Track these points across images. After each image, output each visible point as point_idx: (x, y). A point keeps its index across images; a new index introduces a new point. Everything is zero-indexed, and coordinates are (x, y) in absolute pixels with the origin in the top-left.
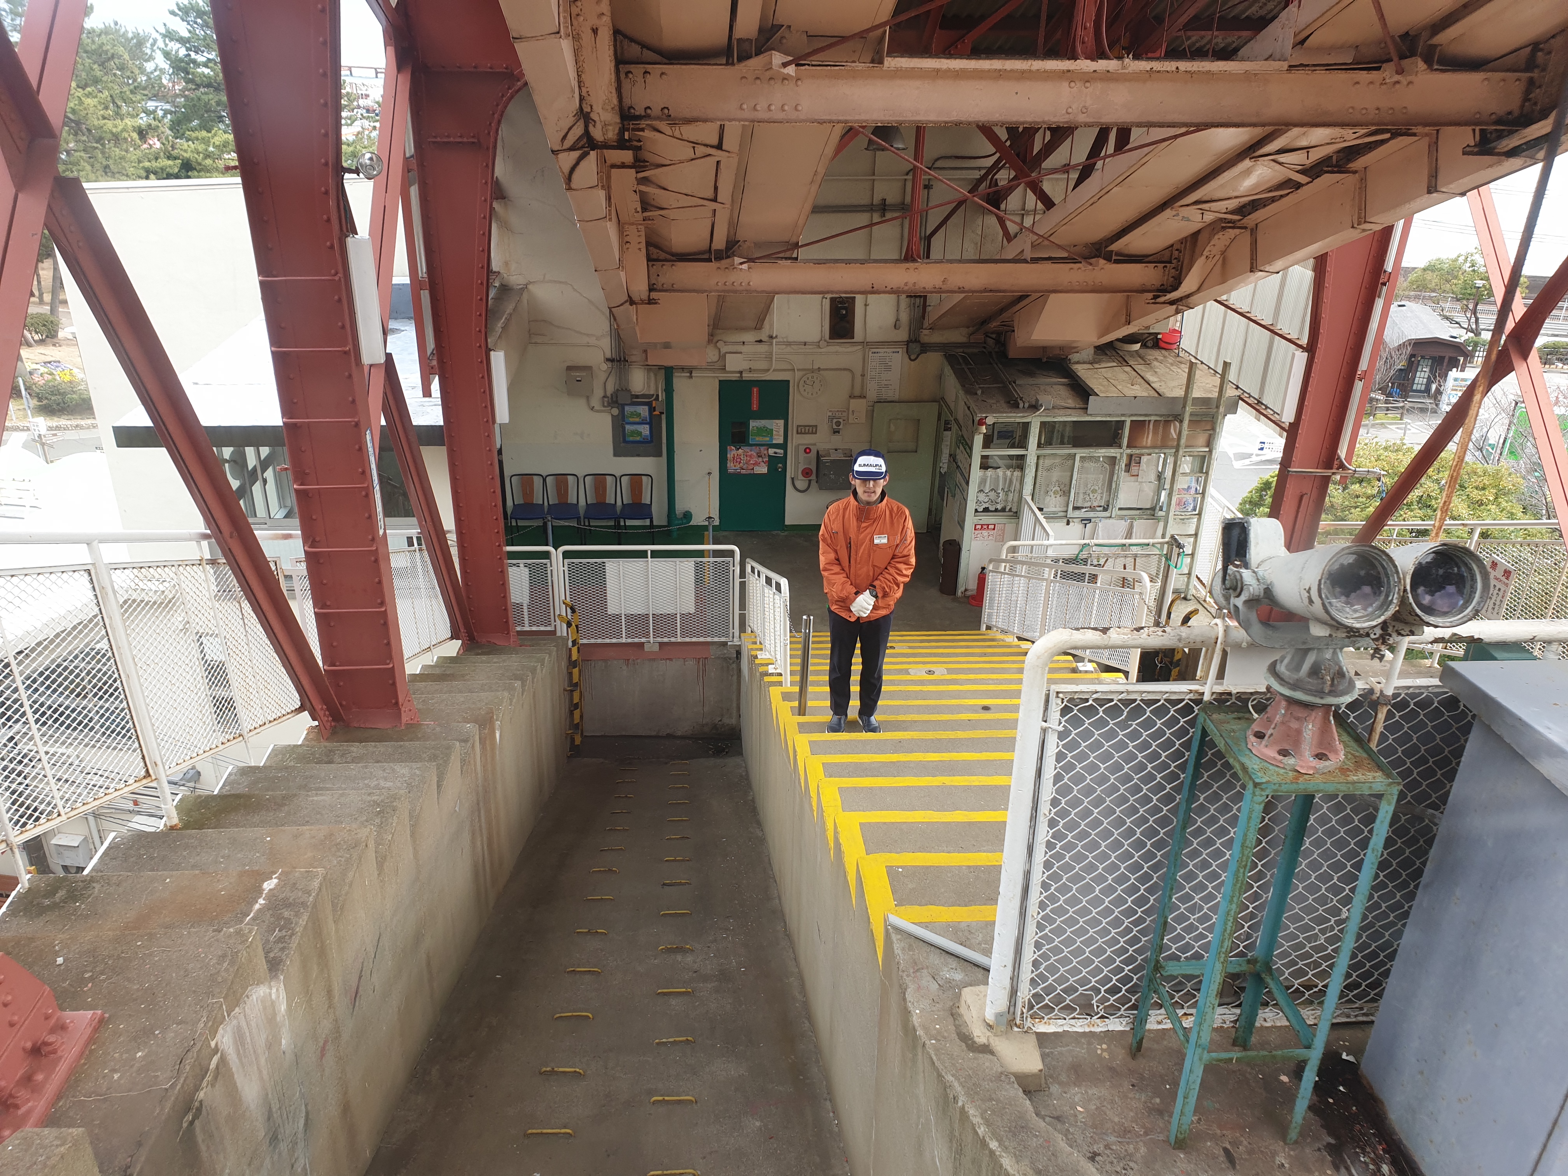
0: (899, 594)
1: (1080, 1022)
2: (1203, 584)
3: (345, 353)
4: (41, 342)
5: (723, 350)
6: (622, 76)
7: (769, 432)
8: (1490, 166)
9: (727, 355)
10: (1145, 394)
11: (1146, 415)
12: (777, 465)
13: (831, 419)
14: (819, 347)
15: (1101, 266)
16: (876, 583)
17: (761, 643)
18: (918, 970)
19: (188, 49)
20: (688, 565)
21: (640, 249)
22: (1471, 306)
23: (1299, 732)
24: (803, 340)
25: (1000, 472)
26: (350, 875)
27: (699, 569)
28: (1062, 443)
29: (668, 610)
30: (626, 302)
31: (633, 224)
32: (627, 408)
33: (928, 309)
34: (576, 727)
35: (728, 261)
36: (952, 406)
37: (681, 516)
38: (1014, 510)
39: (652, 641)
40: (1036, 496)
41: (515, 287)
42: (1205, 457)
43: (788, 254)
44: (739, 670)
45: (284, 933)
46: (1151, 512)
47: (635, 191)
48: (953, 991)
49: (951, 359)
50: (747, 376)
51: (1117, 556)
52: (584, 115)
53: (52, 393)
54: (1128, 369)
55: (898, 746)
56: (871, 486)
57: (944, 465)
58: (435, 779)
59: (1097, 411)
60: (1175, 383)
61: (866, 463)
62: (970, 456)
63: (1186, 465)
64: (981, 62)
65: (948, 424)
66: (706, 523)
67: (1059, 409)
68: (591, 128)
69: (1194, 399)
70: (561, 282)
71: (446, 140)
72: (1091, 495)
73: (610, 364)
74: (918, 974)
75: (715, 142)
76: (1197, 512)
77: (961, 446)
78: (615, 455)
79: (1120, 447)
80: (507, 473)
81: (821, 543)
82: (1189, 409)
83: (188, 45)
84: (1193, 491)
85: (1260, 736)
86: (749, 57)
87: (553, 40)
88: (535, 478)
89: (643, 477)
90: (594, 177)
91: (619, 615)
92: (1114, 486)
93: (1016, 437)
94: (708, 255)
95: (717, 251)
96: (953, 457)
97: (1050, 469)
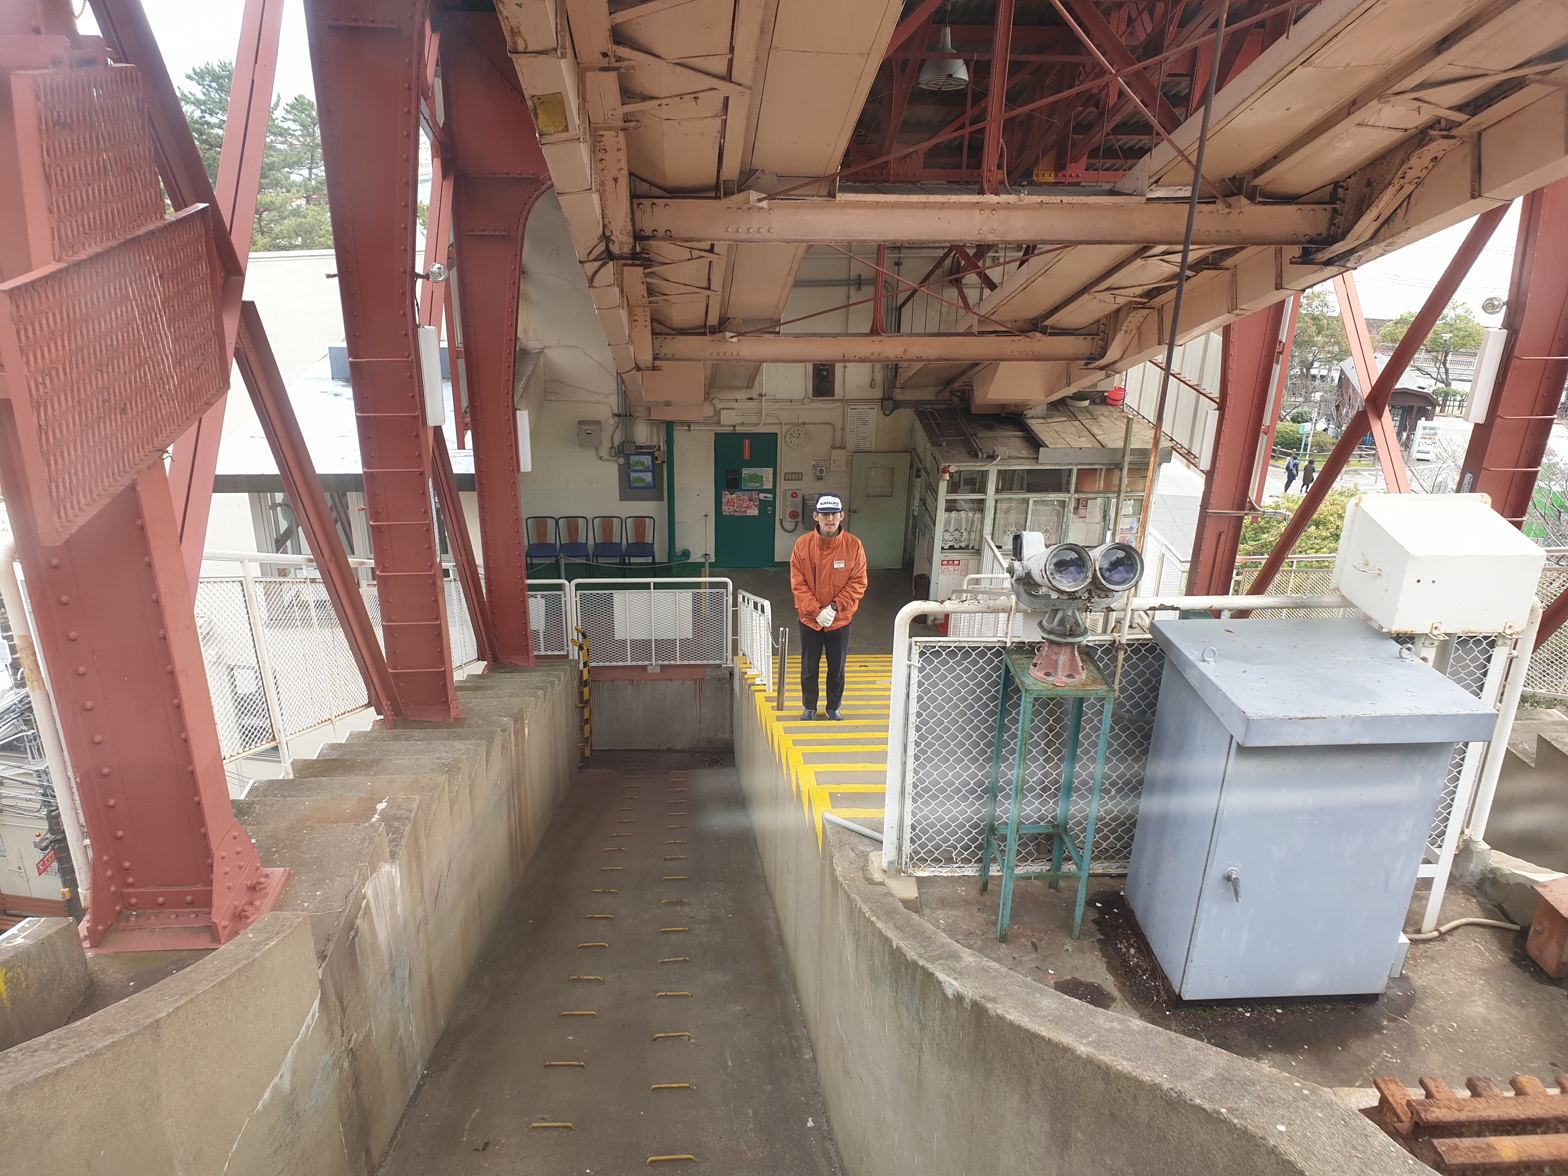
1: (945, 870)
3: (414, 417)
5: (718, 407)
6: (635, 206)
7: (760, 479)
8: (1316, 272)
9: (722, 411)
10: (1090, 446)
11: (1091, 464)
12: (767, 508)
13: (815, 467)
14: (803, 404)
15: (1037, 338)
16: (836, 599)
17: (749, 663)
18: (842, 846)
19: (203, 111)
20: (686, 596)
21: (646, 327)
22: (1440, 358)
23: (1057, 662)
24: (789, 397)
25: (963, 514)
26: (434, 807)
27: (696, 598)
28: (1022, 488)
29: (669, 636)
30: (633, 369)
31: (640, 306)
32: (632, 458)
33: (900, 370)
34: (587, 740)
35: (721, 334)
36: (921, 455)
37: (681, 554)
38: (976, 547)
39: (654, 664)
40: (996, 535)
41: (532, 351)
42: (1143, 500)
43: (772, 330)
44: (732, 690)
45: (395, 836)
47: (643, 283)
48: (865, 856)
49: (920, 415)
50: (739, 429)
52: (606, 238)
54: (1077, 423)
55: (854, 729)
57: (916, 508)
58: (485, 752)
59: (1047, 461)
60: (1115, 435)
61: (826, 502)
62: (936, 500)
63: (1128, 507)
64: (910, 196)
65: (919, 472)
66: (703, 560)
67: (1014, 458)
68: (611, 246)
69: (1132, 449)
70: (572, 347)
71: (481, 233)
73: (617, 419)
74: (842, 848)
75: (708, 248)
77: (929, 492)
78: (621, 500)
79: (1068, 491)
80: (524, 516)
82: (1127, 459)
83: (203, 107)
84: (1134, 530)
85: (1035, 665)
86: (733, 194)
87: (586, 193)
88: (549, 520)
89: (647, 519)
90: (611, 279)
91: (625, 641)
92: (1064, 527)
93: (977, 483)
94: (703, 330)
95: (711, 327)
96: (923, 501)
97: (1007, 511)
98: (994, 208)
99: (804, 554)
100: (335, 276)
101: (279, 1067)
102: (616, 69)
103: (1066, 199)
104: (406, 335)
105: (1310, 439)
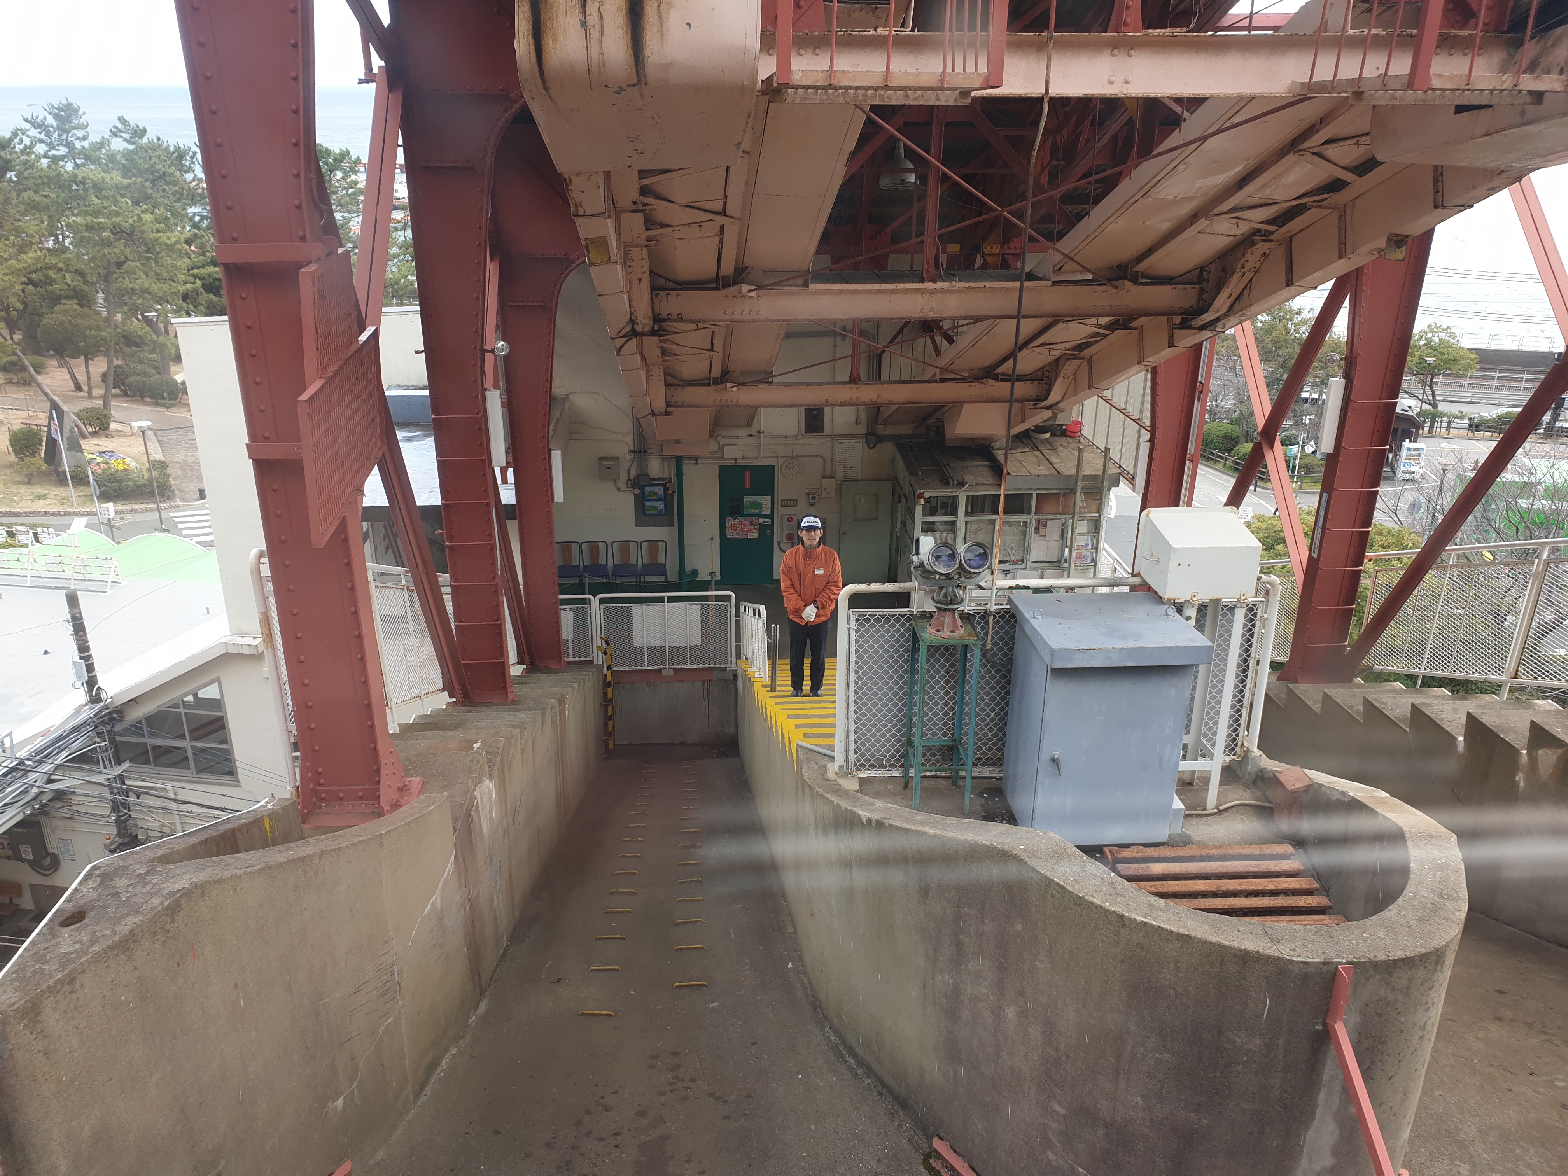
1: (878, 772)
3: (482, 460)
4: (94, 434)
5: (722, 443)
6: (655, 298)
7: (759, 506)
9: (726, 447)
10: (1048, 473)
11: (1049, 489)
12: (766, 531)
13: (808, 494)
14: (797, 439)
15: (991, 384)
16: (818, 599)
17: (751, 663)
18: (809, 759)
20: (695, 608)
21: (660, 380)
22: (1429, 381)
23: (944, 622)
24: (784, 434)
27: (704, 611)
28: (983, 511)
29: (681, 643)
30: (648, 414)
31: (655, 365)
32: (646, 489)
33: (879, 411)
34: (610, 734)
35: (723, 385)
36: (901, 482)
37: (690, 573)
39: (668, 668)
41: (560, 397)
42: (1096, 520)
43: (764, 380)
44: (736, 689)
45: (490, 764)
46: (1057, 564)
47: (658, 347)
48: (824, 768)
49: (900, 447)
50: (741, 462)
53: (110, 481)
54: (1038, 453)
57: (898, 530)
59: (1009, 487)
60: (1070, 463)
62: (914, 523)
63: (1082, 527)
65: (900, 497)
66: (709, 577)
67: (980, 485)
68: (635, 326)
69: (1084, 476)
70: (595, 394)
71: (521, 304)
72: (1010, 552)
73: (633, 455)
74: (809, 762)
76: (1093, 563)
77: (908, 515)
78: (637, 525)
79: (1029, 514)
82: (1080, 484)
84: (1088, 546)
85: (930, 625)
86: (729, 286)
87: (619, 294)
88: (573, 545)
89: (659, 543)
90: (634, 349)
91: (643, 648)
92: (1027, 544)
93: (950, 507)
94: (707, 381)
95: (715, 379)
96: (904, 524)
97: (977, 531)
98: (933, 292)
99: (791, 564)
100: (422, 352)
101: (435, 893)
102: (643, 211)
103: (988, 285)
104: (476, 396)
105: (1298, 461)
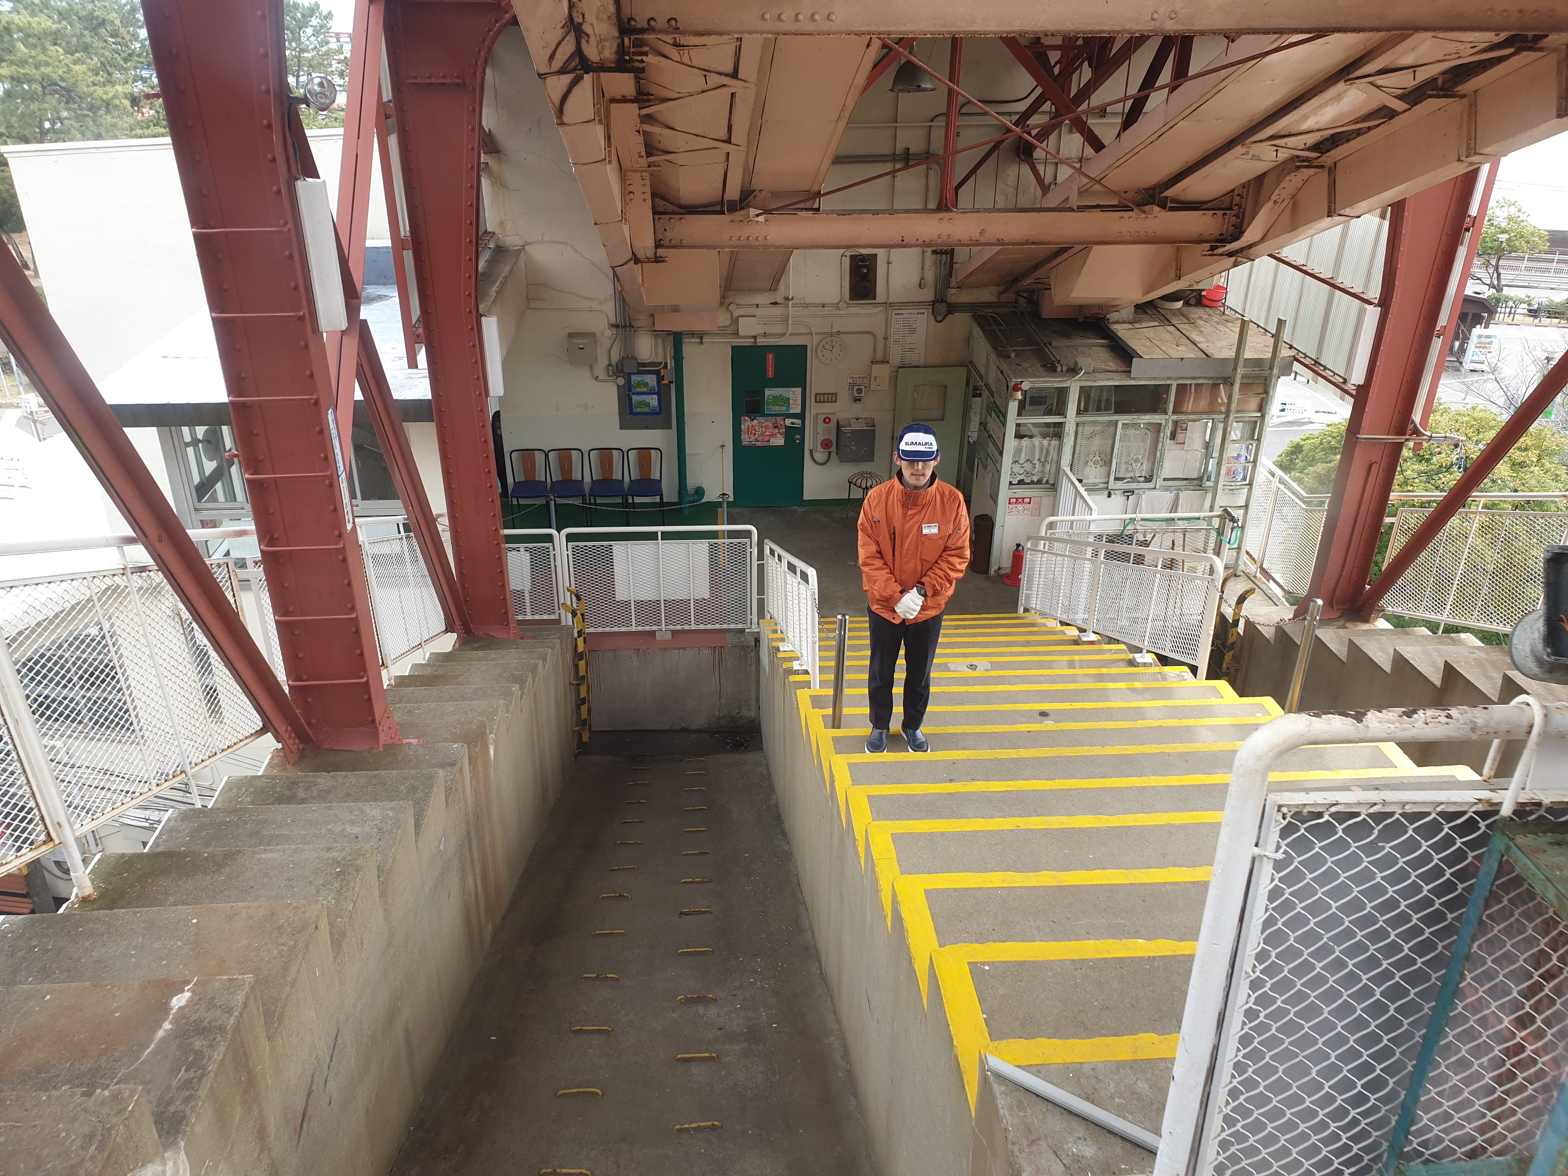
0: (951, 591)
2: (1253, 559)
3: (298, 318)
5: (736, 314)
7: (786, 401)
9: (740, 319)
10: (1192, 355)
11: (1193, 378)
12: (795, 436)
13: (852, 386)
14: (838, 309)
15: (1155, 214)
16: (925, 580)
17: (782, 632)
18: (1033, 1142)
20: (702, 547)
21: (644, 200)
22: (1493, 262)
24: (821, 301)
25: (1036, 441)
26: (293, 971)
27: (713, 552)
28: (1099, 409)
29: (681, 595)
30: (630, 260)
31: (636, 171)
32: (633, 377)
33: (956, 266)
34: (584, 722)
35: (743, 212)
36: (982, 370)
37: (693, 491)
38: (1051, 482)
39: (664, 629)
40: (1075, 466)
41: (511, 248)
42: (1256, 422)
43: (808, 205)
44: (758, 660)
46: (1198, 483)
47: (638, 132)
49: (980, 320)
50: (761, 341)
51: (1165, 532)
52: (575, 27)
54: (1171, 328)
55: (953, 771)
56: (920, 467)
57: (973, 434)
59: (1141, 375)
60: (1223, 343)
62: (1004, 425)
63: (1236, 431)
65: (977, 389)
66: (721, 500)
67: (1099, 372)
68: (584, 44)
69: (1246, 359)
70: (560, 243)
71: (427, 81)
72: (1134, 465)
73: (614, 330)
74: (1035, 1147)
75: (729, 69)
76: (1247, 482)
77: (993, 414)
78: (622, 427)
79: (1165, 412)
80: (507, 449)
81: (860, 533)
82: (1240, 371)
84: (1243, 459)
88: (537, 453)
89: (652, 451)
90: (589, 112)
91: (629, 602)
92: (1158, 455)
93: (1054, 403)
94: (720, 207)
95: (731, 202)
97: (1092, 436)
